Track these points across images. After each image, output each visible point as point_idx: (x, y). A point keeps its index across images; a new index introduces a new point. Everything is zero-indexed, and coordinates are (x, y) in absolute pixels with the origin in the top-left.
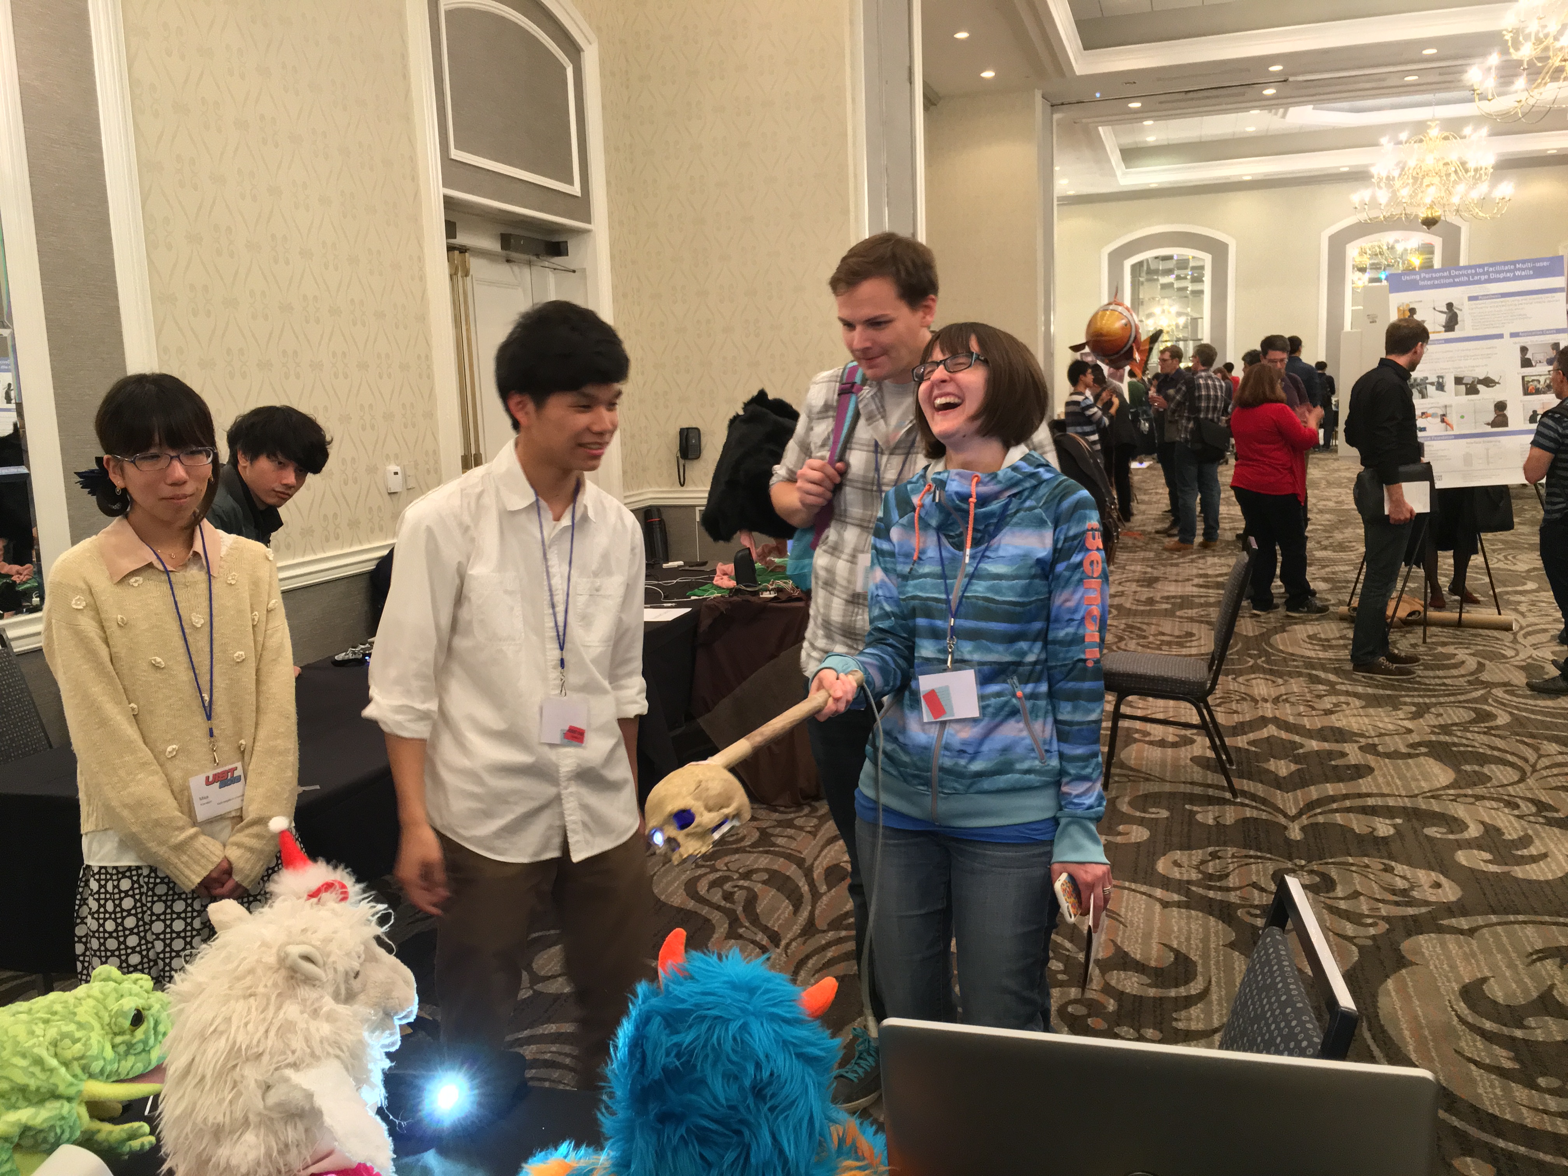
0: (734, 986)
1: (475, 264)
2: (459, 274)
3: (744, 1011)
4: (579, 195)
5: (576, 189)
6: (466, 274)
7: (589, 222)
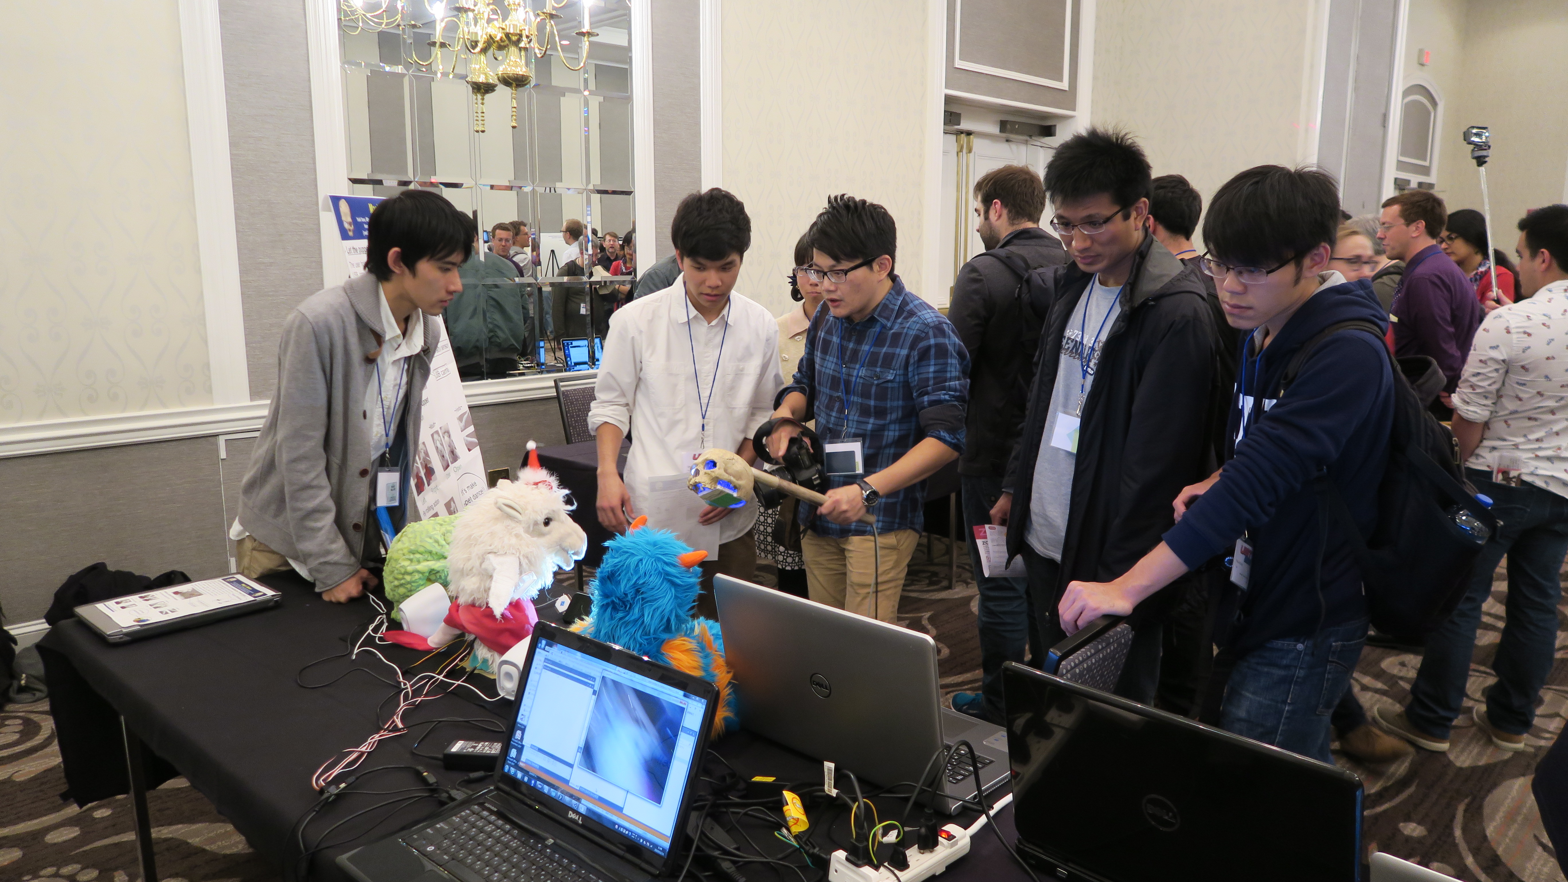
0: (648, 543)
1: (977, 143)
2: (965, 151)
3: (646, 553)
4: (1067, 89)
5: (1064, 85)
6: (970, 151)
7: (1074, 110)
